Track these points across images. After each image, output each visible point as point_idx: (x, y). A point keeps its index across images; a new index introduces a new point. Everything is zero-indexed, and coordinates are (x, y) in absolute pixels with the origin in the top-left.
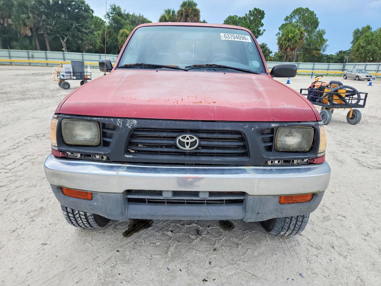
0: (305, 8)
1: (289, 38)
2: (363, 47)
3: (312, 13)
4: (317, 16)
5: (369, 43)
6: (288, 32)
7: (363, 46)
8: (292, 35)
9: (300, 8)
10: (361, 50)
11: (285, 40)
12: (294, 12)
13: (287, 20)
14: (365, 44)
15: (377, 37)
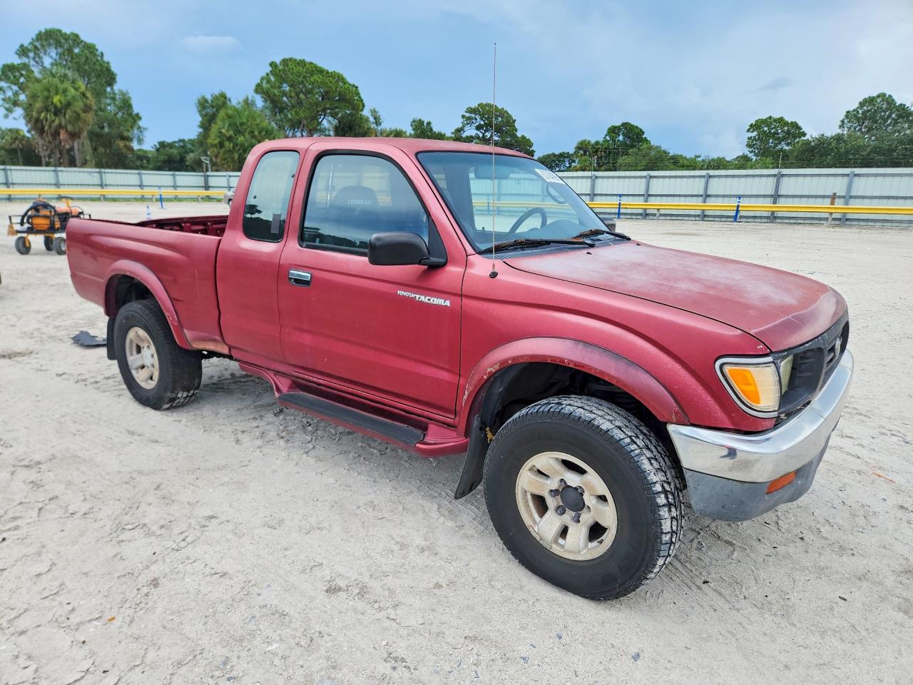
0: (68, 32)
1: (56, 107)
2: (230, 139)
3: (91, 48)
4: (106, 59)
5: (238, 132)
6: (48, 90)
7: (228, 136)
8: (62, 99)
9: (58, 30)
10: (228, 145)
11: (46, 109)
12: (40, 37)
13: (23, 55)
14: (231, 133)
15: (249, 119)
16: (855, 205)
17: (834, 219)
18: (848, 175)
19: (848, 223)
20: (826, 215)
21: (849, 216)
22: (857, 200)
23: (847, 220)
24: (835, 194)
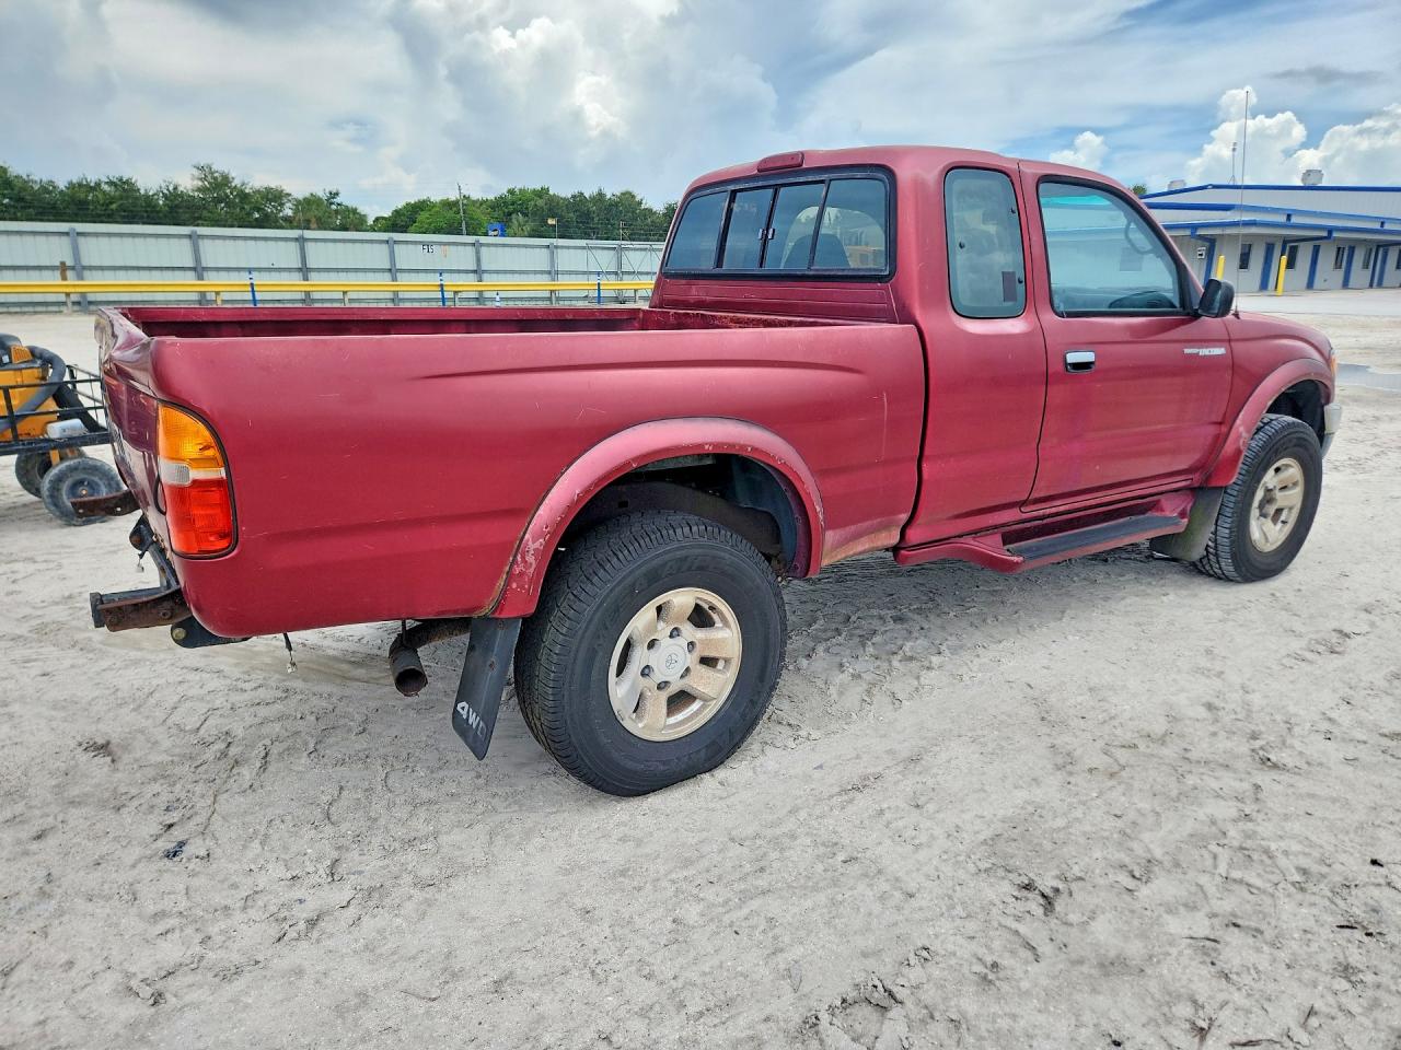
16: (93, 280)
17: (74, 303)
18: (67, 234)
19: (93, 308)
20: (62, 298)
21: (91, 298)
22: (94, 272)
23: (90, 303)
24: (63, 264)
